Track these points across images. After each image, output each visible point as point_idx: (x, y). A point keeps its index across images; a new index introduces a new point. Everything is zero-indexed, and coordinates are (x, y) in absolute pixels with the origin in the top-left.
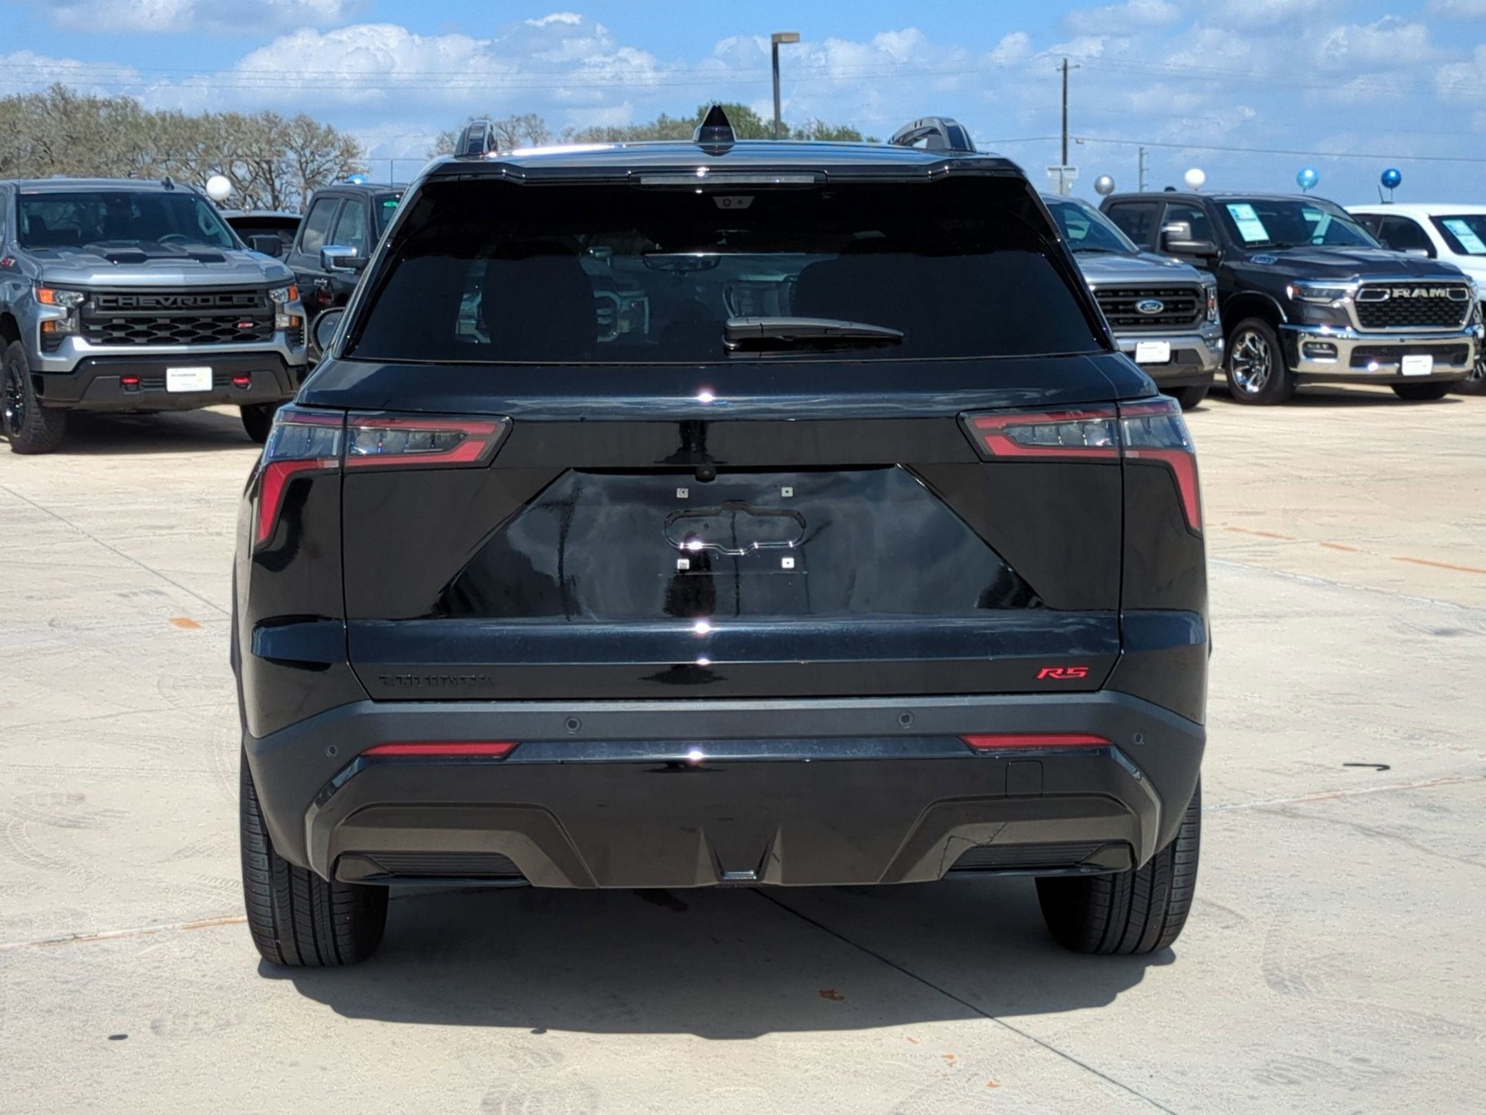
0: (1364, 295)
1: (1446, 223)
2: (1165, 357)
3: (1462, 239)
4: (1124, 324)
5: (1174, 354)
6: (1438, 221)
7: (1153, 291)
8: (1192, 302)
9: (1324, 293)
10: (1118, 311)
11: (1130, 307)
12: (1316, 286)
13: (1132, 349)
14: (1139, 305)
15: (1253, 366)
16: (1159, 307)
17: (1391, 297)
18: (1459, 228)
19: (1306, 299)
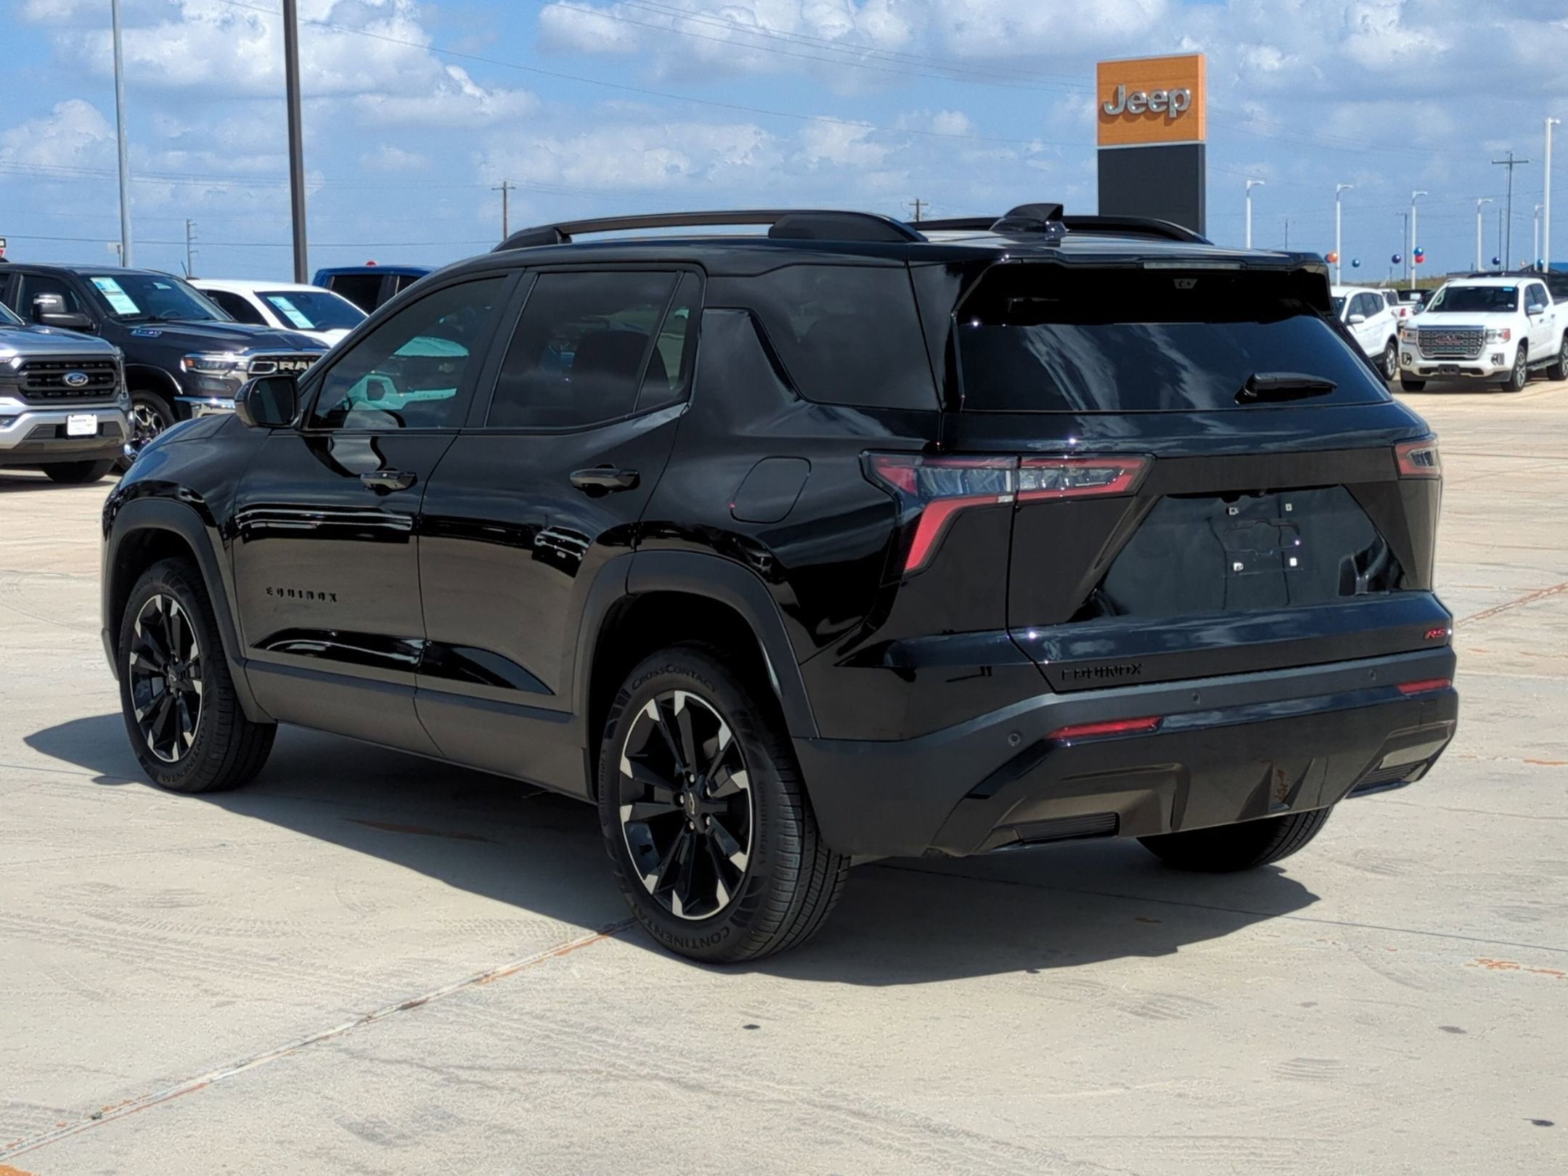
0: (257, 368)
1: (271, 299)
2: (93, 430)
3: (288, 314)
4: (52, 397)
5: (101, 426)
6: (263, 296)
7: (78, 364)
8: (111, 375)
9: (217, 365)
10: (46, 384)
11: (58, 379)
12: (208, 358)
13: (62, 422)
14: (66, 378)
15: (143, 438)
16: (85, 379)
17: (279, 371)
18: (282, 303)
19: (200, 371)
